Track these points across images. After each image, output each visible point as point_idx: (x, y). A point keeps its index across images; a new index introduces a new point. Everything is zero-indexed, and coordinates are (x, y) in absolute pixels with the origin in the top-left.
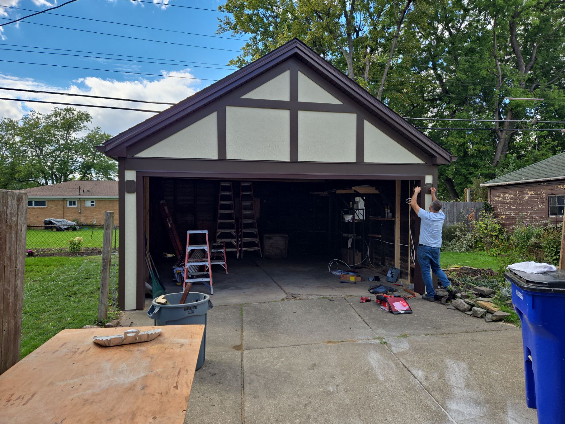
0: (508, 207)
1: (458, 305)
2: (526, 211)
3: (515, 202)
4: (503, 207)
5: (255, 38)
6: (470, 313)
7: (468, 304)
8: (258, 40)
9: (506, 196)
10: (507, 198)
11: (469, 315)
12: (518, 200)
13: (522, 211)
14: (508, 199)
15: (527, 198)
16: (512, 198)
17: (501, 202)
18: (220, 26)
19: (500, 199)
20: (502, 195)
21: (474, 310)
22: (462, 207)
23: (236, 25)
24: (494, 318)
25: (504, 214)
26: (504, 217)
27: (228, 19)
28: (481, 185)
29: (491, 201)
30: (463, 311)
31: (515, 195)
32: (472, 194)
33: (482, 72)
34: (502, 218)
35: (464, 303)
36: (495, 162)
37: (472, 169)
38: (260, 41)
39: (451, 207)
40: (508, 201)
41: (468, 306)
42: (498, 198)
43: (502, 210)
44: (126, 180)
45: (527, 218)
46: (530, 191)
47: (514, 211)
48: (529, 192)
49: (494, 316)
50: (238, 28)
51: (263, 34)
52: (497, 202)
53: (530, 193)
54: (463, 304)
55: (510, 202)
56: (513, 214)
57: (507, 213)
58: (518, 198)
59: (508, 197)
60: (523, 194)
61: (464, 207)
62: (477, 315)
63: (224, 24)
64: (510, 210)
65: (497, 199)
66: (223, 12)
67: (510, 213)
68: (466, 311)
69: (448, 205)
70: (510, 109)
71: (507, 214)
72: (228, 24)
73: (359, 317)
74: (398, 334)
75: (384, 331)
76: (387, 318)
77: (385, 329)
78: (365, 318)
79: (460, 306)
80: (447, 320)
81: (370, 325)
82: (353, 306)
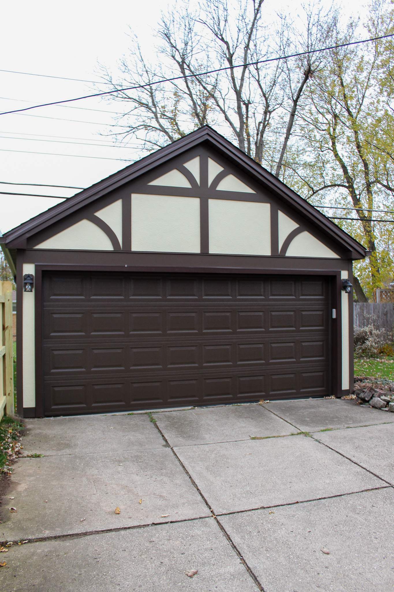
1: (375, 403)
6: (387, 409)
7: (385, 400)
11: (386, 411)
21: (391, 405)
22: (372, 309)
28: (390, 284)
30: (380, 408)
35: (381, 400)
39: (360, 308)
41: (384, 402)
44: (24, 274)
54: (379, 401)
61: (374, 309)
62: (393, 410)
68: (383, 407)
73: (279, 419)
74: (322, 428)
75: (307, 427)
76: (308, 418)
77: (309, 426)
78: (286, 419)
79: (377, 404)
80: (366, 416)
81: (293, 424)
82: (271, 410)
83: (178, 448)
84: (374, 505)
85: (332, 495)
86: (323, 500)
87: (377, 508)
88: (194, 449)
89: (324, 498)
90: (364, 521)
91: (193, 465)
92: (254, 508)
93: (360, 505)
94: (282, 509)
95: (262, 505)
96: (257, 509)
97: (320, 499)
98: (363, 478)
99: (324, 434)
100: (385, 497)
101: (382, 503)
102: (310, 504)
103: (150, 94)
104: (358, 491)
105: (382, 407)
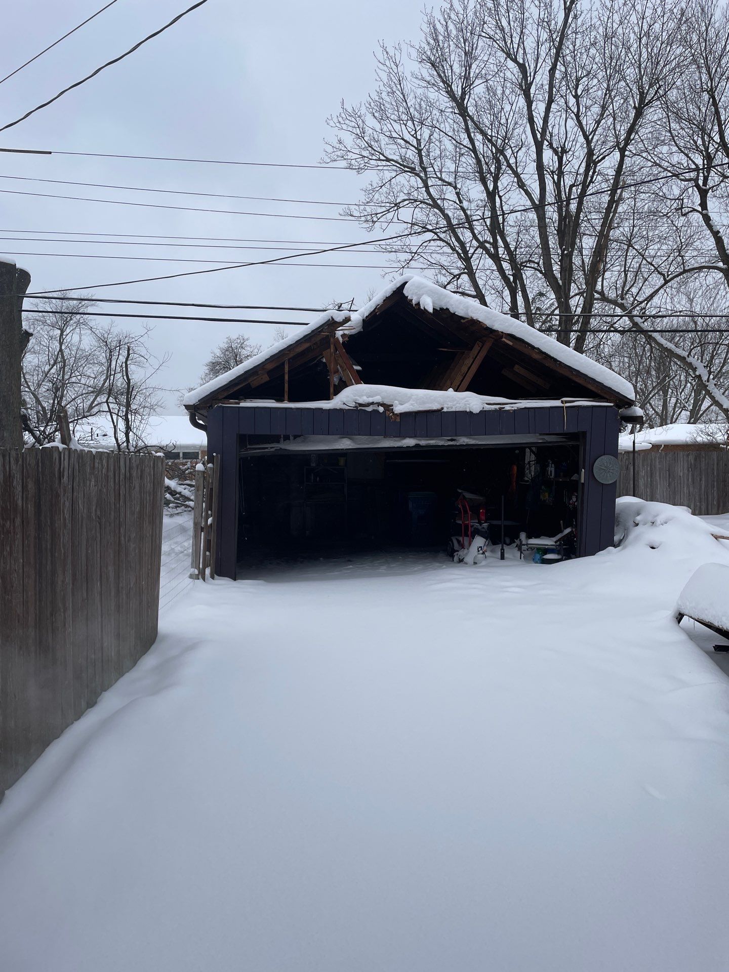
103: (417, 151)
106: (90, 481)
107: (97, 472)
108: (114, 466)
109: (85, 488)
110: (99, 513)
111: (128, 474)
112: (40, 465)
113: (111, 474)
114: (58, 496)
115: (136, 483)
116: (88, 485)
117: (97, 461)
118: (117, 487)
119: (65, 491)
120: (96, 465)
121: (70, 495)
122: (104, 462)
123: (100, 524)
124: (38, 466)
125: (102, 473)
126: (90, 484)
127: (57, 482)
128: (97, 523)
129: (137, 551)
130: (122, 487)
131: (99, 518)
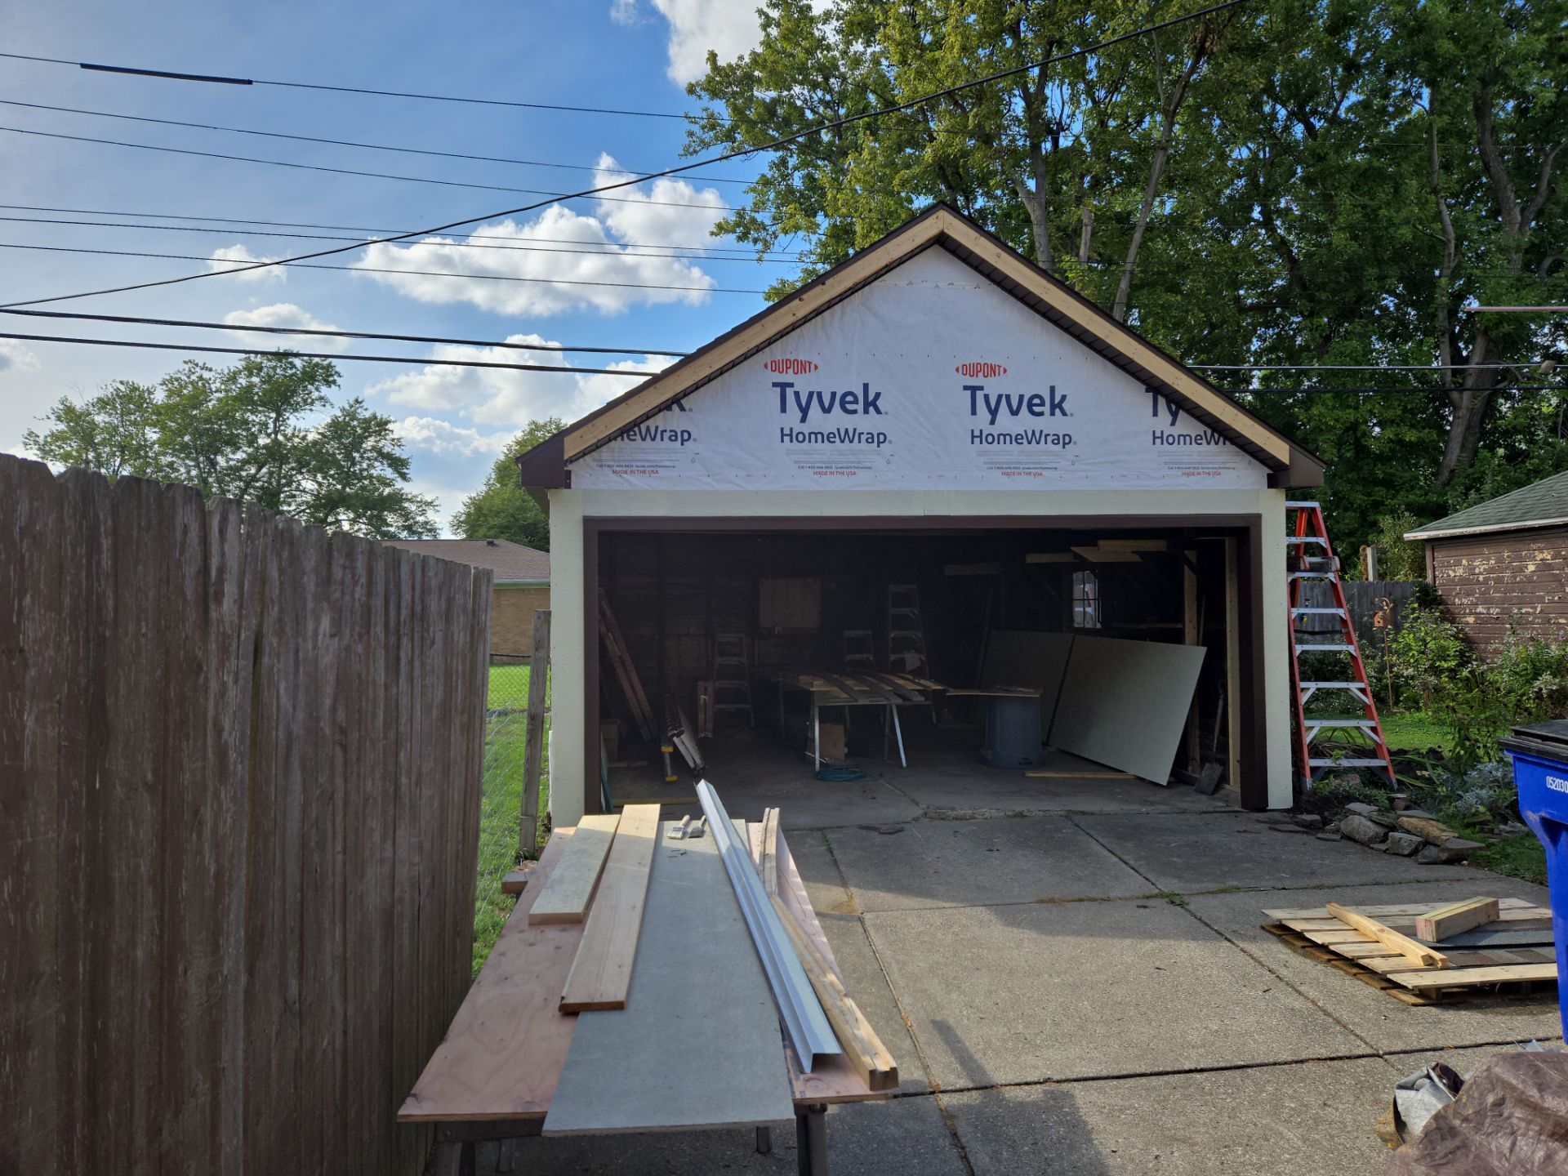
0: (1482, 593)
1: (1354, 829)
2: (1531, 603)
3: (1499, 580)
4: (1468, 595)
5: (783, 162)
6: (1383, 847)
7: (1379, 824)
8: (790, 165)
9: (1477, 563)
10: (1477, 571)
11: (1380, 850)
12: (1507, 574)
13: (1521, 603)
14: (1481, 573)
15: (1531, 568)
16: (1490, 571)
17: (1463, 581)
18: (691, 134)
19: (1460, 571)
20: (1464, 562)
21: (1393, 837)
22: (1356, 595)
23: (733, 129)
24: (1444, 856)
25: (1471, 614)
26: (1471, 620)
27: (711, 116)
28: (1405, 535)
29: (1435, 577)
30: (1366, 844)
31: (1500, 561)
32: (1379, 561)
33: (1400, 232)
34: (1467, 623)
35: (1369, 823)
36: (1446, 473)
37: (1380, 492)
38: (796, 169)
39: (1325, 595)
40: (1481, 578)
41: (1378, 830)
42: (1454, 571)
43: (1465, 601)
45: (1533, 623)
46: (1541, 550)
47: (1498, 603)
48: (1537, 553)
49: (1443, 850)
50: (739, 137)
51: (803, 149)
52: (1452, 582)
53: (1540, 556)
54: (1365, 827)
55: (1486, 580)
56: (1495, 611)
57: (1480, 609)
58: (1507, 568)
59: (1480, 565)
60: (1521, 559)
61: (1360, 596)
62: (1400, 851)
63: (703, 127)
64: (1488, 602)
65: (1452, 574)
66: (700, 97)
67: (1489, 609)
68: (1374, 843)
69: (1316, 591)
70: (1482, 328)
71: (1480, 613)
72: (713, 127)
73: (1110, 854)
74: (1212, 886)
75: (1176, 881)
76: (1179, 856)
77: (1179, 878)
78: (1125, 857)
79: (1358, 833)
80: (1327, 862)
81: (1142, 871)
82: (1092, 832)
83: (874, 914)
84: (1329, 1103)
85: (1222, 1064)
86: (1198, 1076)
87: (1337, 1110)
88: (910, 921)
89: (1202, 1070)
90: (1300, 1143)
91: (901, 957)
92: (1029, 1080)
93: (1291, 1098)
94: (1096, 1090)
95: (1049, 1074)
96: (1036, 1083)
97: (1190, 1071)
98: (1306, 1026)
99: (1214, 901)
100: (1360, 1082)
101: (1352, 1099)
102: (1167, 1083)
104: (1290, 1059)
105: (1372, 840)
106: (317, 620)
107: (337, 595)
108: (387, 582)
109: (300, 640)
110: (341, 716)
111: (418, 608)
112: (106, 543)
113: (378, 603)
114: (196, 668)
115: (437, 630)
116: (310, 632)
117: (339, 560)
118: (393, 640)
119: (224, 650)
120: (338, 573)
121: (246, 664)
122: (360, 564)
123: (344, 748)
124: (94, 548)
125: (353, 596)
126: (316, 631)
127: (192, 615)
128: (338, 750)
129: (436, 804)
130: (405, 641)
131: (343, 732)
